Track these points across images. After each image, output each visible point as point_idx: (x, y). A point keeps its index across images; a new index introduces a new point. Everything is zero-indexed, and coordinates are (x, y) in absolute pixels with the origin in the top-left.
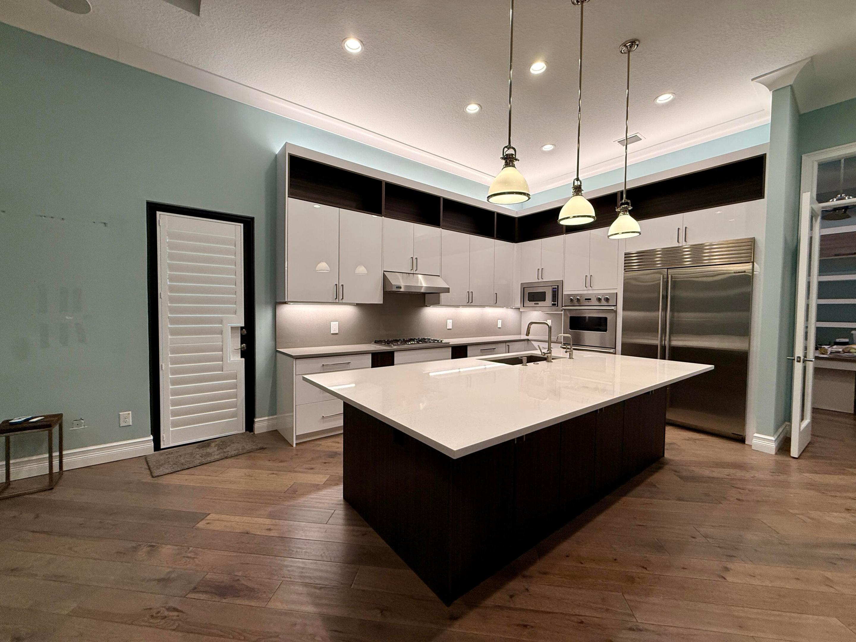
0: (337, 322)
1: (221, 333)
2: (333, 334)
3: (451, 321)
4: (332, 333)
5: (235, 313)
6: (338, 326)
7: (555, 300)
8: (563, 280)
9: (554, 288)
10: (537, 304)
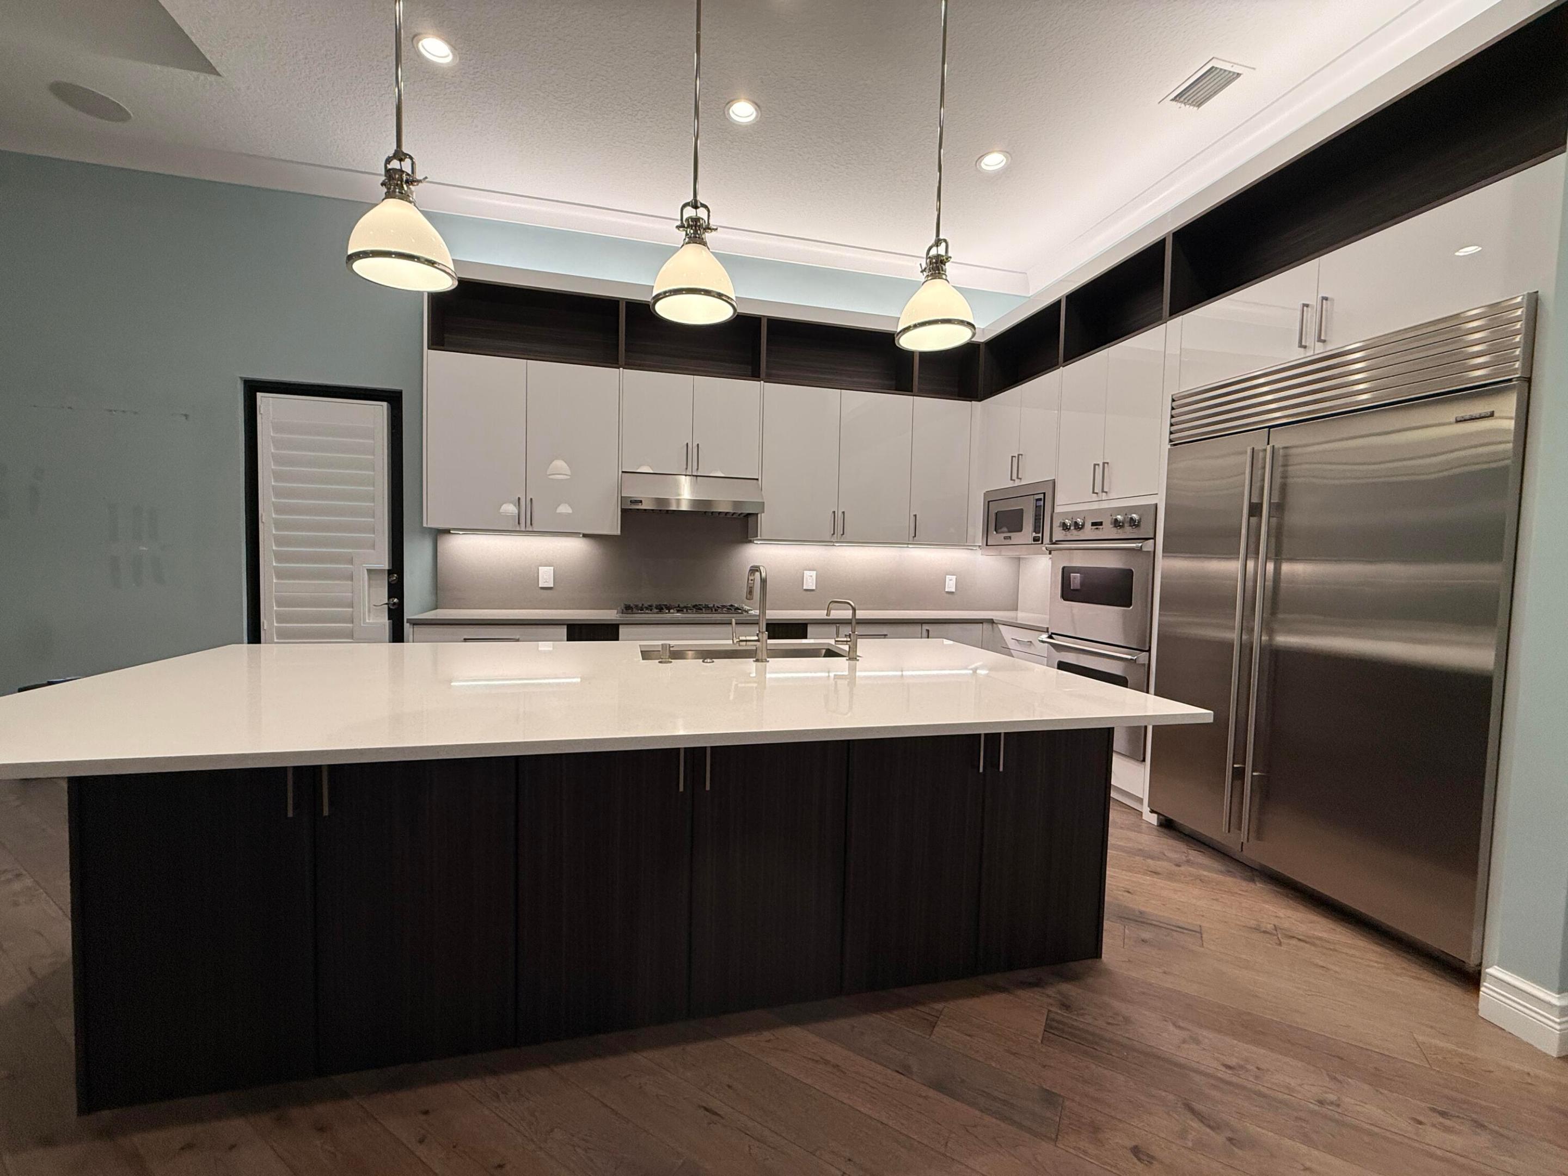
0: (552, 568)
1: (351, 578)
2: (542, 588)
3: (814, 573)
4: (540, 586)
5: (373, 547)
6: (552, 575)
7: (1038, 527)
8: (1054, 480)
9: (1037, 500)
10: (1010, 538)
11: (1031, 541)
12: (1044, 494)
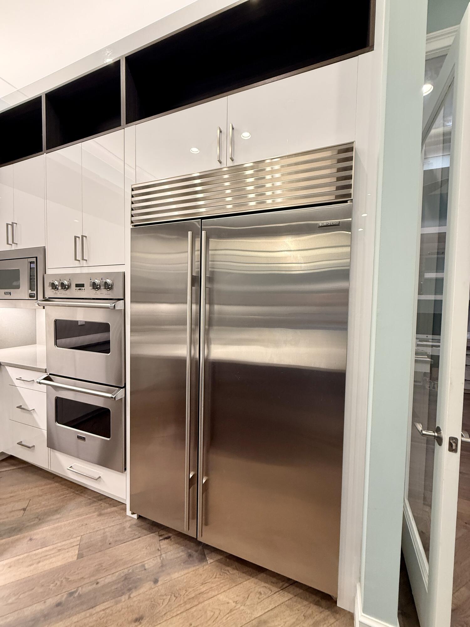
7: (33, 285)
8: (45, 247)
9: (31, 263)
10: (10, 294)
11: (28, 297)
12: (36, 258)
